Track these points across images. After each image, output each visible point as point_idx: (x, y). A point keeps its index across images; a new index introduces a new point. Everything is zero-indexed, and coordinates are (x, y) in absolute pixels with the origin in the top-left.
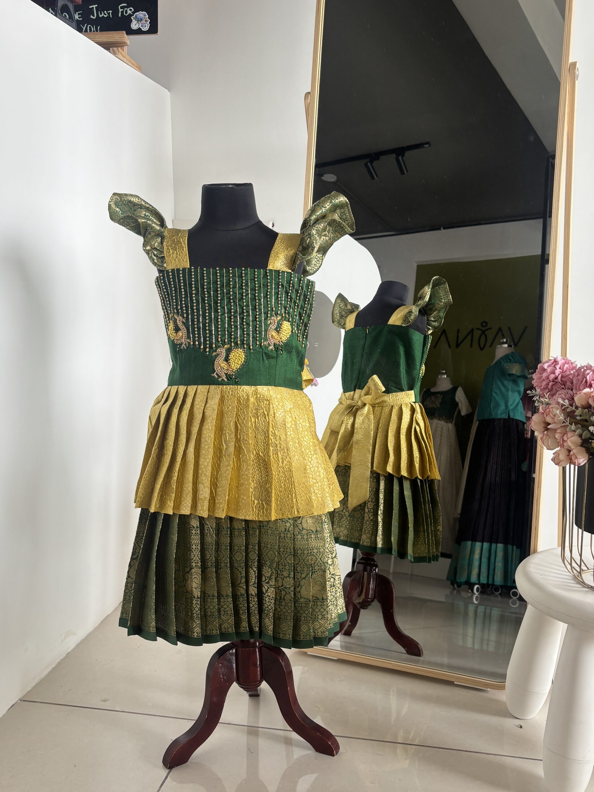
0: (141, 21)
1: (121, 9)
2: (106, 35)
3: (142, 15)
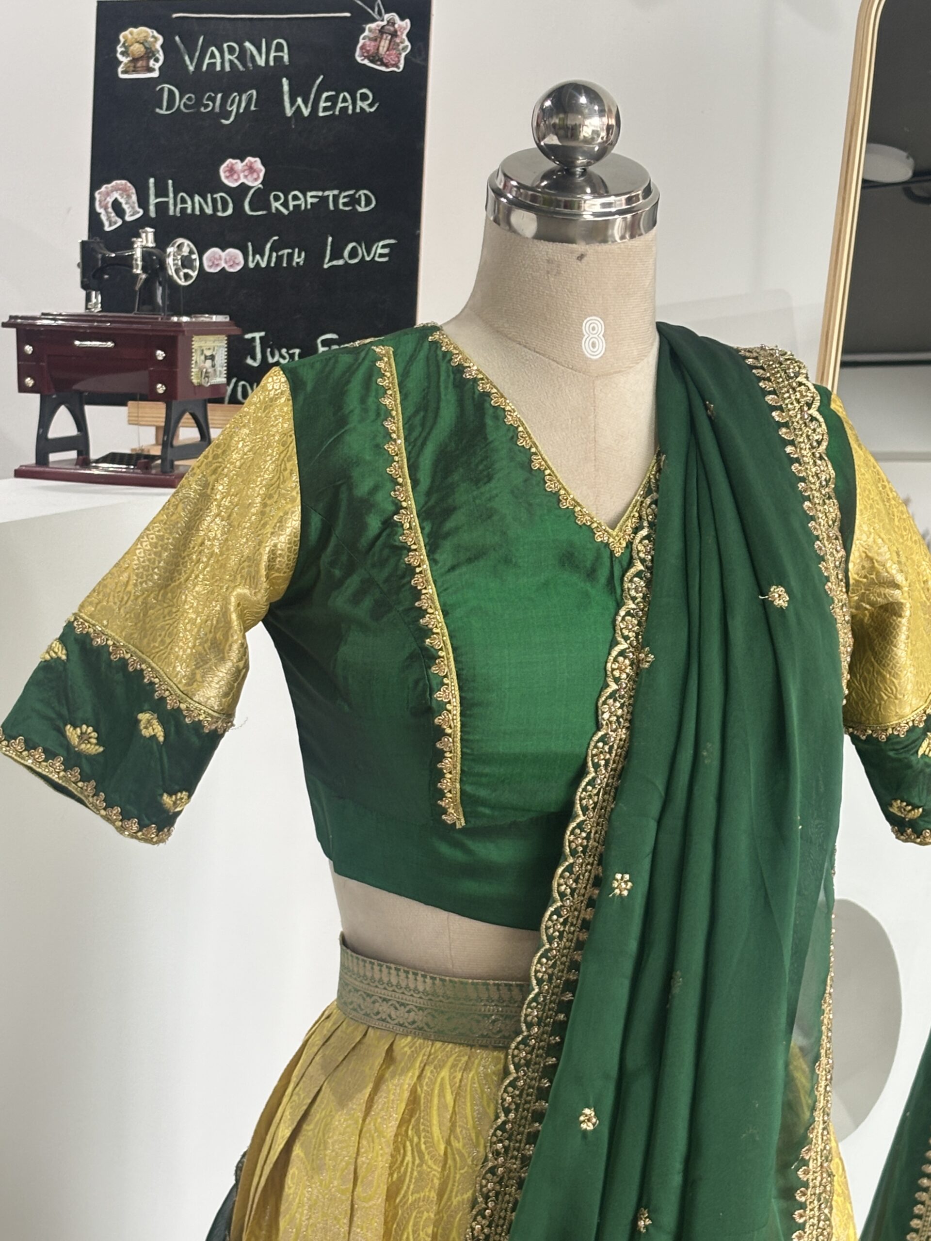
1: (323, 346)
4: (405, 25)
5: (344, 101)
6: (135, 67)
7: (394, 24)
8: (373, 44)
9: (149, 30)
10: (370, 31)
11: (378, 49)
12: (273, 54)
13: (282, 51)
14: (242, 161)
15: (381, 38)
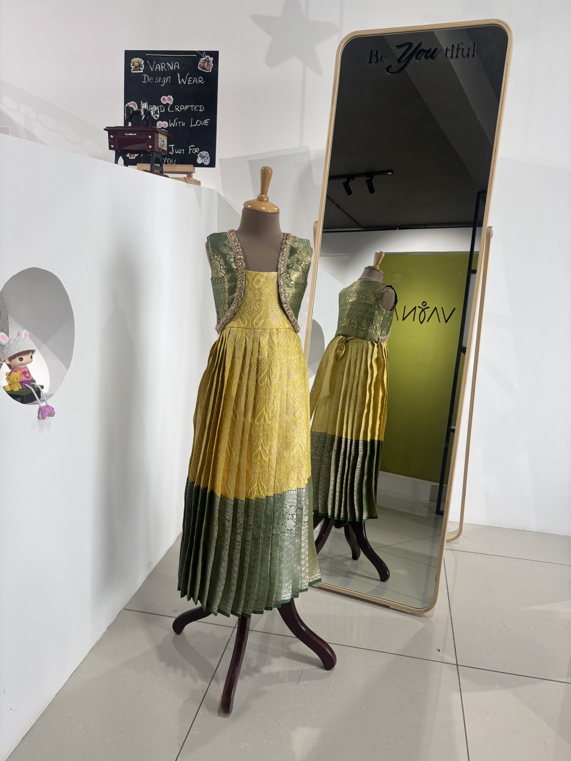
0: (204, 158)
1: (191, 149)
2: (180, 167)
3: (204, 154)
4: (211, 59)
5: (195, 80)
6: (136, 69)
7: (208, 59)
8: (203, 64)
9: (140, 59)
10: (202, 60)
11: (204, 66)
12: (175, 66)
13: (178, 66)
14: (167, 97)
15: (205, 63)
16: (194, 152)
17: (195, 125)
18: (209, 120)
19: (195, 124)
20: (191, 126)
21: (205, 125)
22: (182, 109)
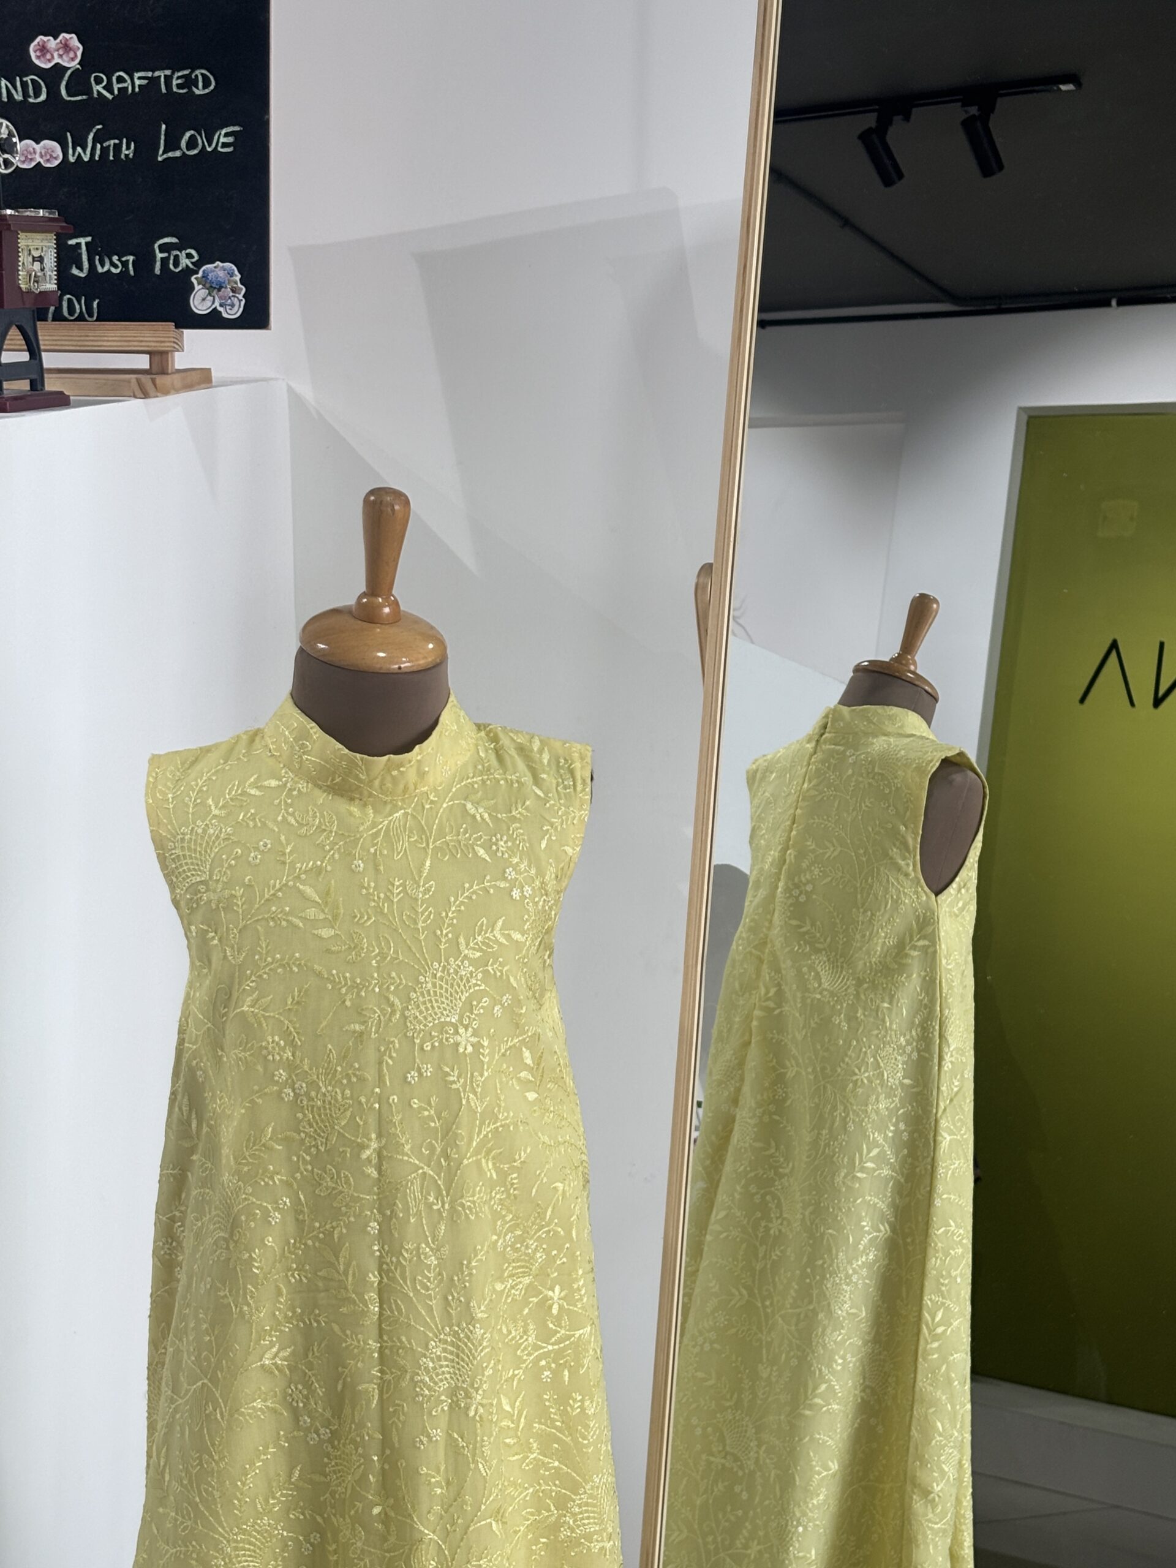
0: (219, 290)
1: (161, 252)
2: (119, 333)
3: (221, 274)
14: (55, 38)
16: (176, 263)
17: (178, 154)
18: (237, 128)
19: (179, 148)
20: (160, 159)
21: (220, 149)
22: (120, 86)
